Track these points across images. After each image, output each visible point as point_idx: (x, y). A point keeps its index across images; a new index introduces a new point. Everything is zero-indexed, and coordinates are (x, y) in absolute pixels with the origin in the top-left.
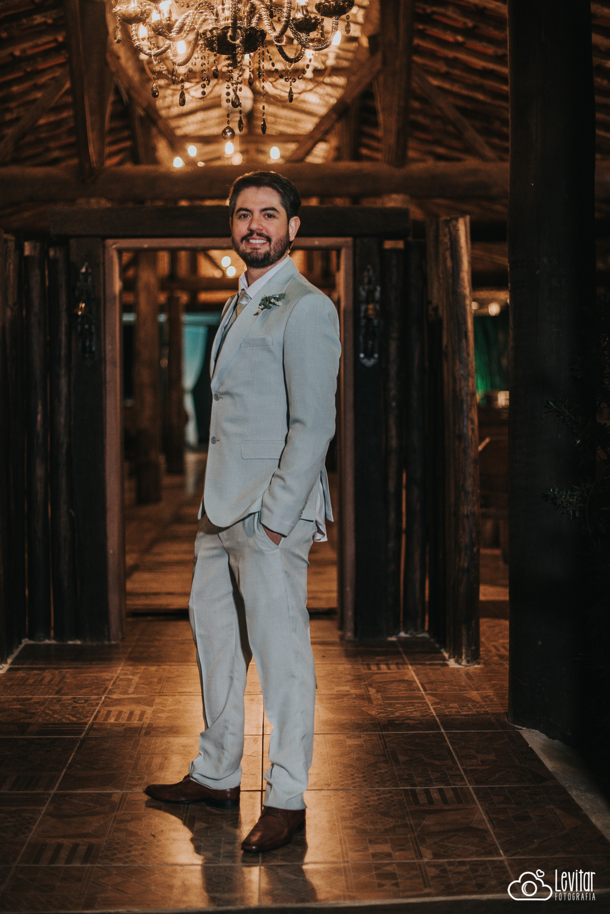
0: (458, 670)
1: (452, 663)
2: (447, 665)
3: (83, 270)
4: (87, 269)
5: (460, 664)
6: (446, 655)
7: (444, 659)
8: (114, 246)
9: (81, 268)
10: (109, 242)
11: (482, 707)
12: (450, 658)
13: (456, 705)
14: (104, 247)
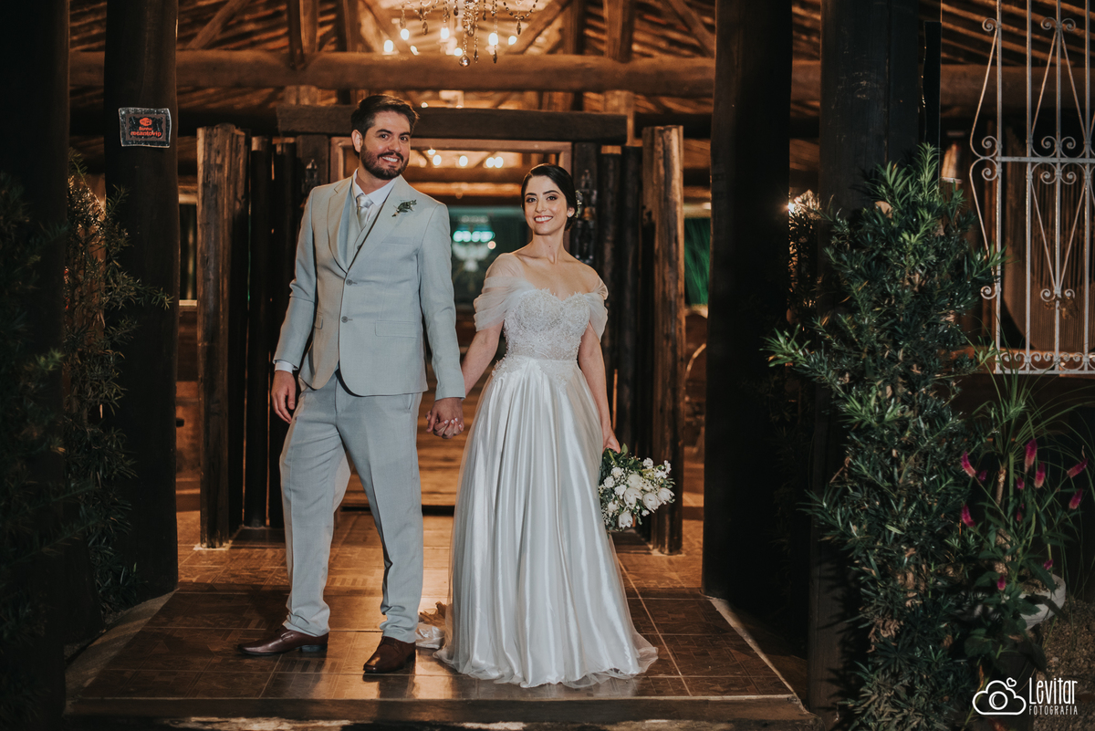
0: (661, 557)
1: (656, 553)
2: (650, 554)
3: (310, 167)
4: (313, 166)
5: (663, 553)
6: (651, 547)
7: (649, 549)
8: (340, 144)
9: (308, 164)
10: (336, 139)
11: (679, 583)
12: (654, 548)
13: (655, 581)
14: (330, 145)
